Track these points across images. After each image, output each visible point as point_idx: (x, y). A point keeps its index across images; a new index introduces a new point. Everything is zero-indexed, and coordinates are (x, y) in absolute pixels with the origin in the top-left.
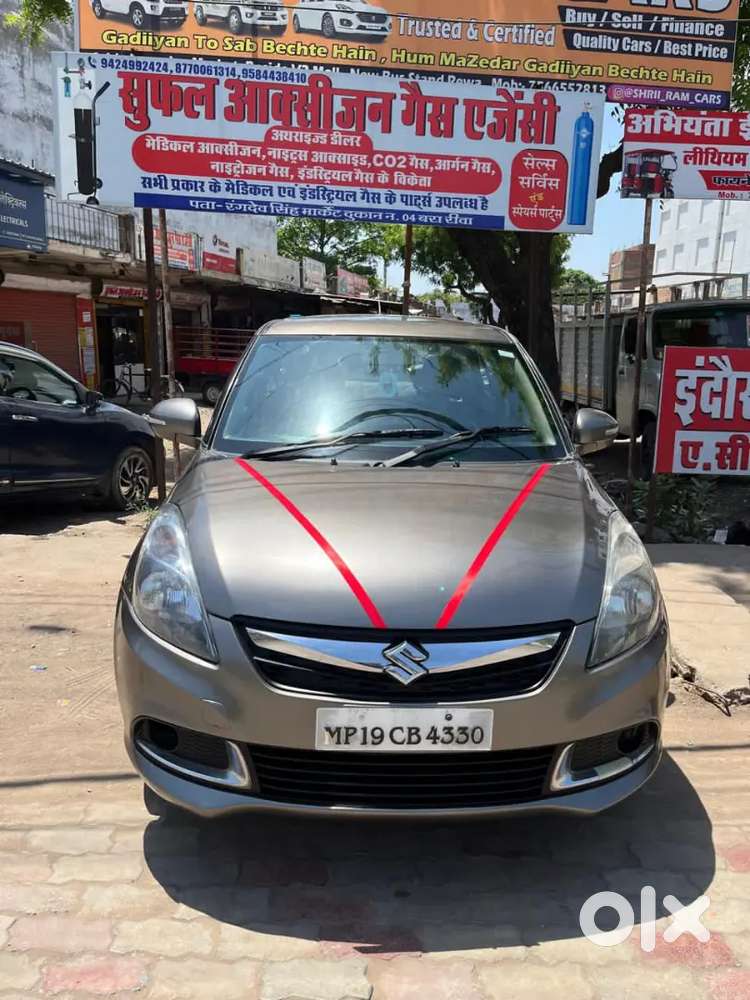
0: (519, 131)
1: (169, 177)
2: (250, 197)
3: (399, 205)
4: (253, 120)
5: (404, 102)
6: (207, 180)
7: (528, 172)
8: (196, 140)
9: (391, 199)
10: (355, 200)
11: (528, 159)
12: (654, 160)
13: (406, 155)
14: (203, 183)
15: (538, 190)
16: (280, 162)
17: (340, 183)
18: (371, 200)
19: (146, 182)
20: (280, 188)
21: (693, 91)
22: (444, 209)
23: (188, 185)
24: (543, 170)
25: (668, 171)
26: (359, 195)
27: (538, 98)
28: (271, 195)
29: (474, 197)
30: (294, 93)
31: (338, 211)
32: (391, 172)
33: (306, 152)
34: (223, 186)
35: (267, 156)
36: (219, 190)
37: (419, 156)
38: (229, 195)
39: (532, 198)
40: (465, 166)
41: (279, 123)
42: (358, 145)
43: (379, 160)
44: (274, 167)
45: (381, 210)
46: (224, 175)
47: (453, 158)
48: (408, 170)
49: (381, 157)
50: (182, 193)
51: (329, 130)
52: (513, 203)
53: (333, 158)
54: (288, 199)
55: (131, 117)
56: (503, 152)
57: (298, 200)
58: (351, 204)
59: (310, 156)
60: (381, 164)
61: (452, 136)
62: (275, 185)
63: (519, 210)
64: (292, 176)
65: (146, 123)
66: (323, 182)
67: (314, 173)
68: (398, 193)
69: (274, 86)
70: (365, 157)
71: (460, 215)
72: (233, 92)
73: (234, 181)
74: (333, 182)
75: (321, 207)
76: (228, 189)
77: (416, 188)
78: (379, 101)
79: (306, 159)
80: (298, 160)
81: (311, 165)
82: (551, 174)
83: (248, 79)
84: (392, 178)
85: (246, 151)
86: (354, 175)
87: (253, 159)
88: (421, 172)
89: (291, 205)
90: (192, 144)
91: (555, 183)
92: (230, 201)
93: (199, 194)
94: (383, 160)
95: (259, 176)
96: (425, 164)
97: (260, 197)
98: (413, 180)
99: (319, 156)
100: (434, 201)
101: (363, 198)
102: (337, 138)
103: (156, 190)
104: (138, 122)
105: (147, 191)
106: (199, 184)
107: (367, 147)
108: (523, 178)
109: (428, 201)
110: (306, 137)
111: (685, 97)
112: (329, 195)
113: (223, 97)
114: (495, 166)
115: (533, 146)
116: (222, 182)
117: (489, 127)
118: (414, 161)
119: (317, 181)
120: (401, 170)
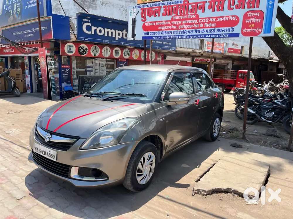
0: (246, 5)
1: (149, 32)
2: (167, 35)
3: (205, 33)
4: (169, 15)
5: (209, 3)
6: (157, 32)
7: (249, 18)
8: (156, 22)
9: (203, 31)
10: (193, 33)
11: (249, 14)
13: (209, 18)
15: (252, 23)
16: (174, 25)
17: (190, 28)
18: (197, 32)
19: (145, 34)
22: (219, 33)
23: (153, 33)
24: (255, 16)
26: (194, 31)
28: (172, 34)
29: (229, 28)
30: (179, 6)
31: (188, 36)
32: (204, 23)
33: (181, 21)
34: (161, 33)
35: (171, 24)
37: (212, 18)
38: (162, 35)
39: (250, 26)
40: (227, 19)
41: (175, 15)
42: (195, 17)
43: (200, 21)
44: (173, 26)
45: (200, 35)
46: (161, 30)
47: (223, 17)
48: (209, 22)
49: (201, 20)
50: (152, 35)
51: (187, 14)
52: (243, 28)
53: (188, 22)
54: (176, 34)
55: (143, 19)
56: (240, 13)
57: (178, 34)
58: (192, 34)
59: (182, 22)
60: (201, 22)
61: (223, 10)
62: (173, 31)
63: (245, 30)
64: (177, 28)
65: (146, 19)
67: (182, 27)
68: (205, 29)
69: (175, 5)
70: (197, 20)
71: (224, 34)
72: (164, 9)
73: (163, 31)
74: (188, 28)
75: (184, 36)
77: (211, 27)
78: (202, 4)
80: (179, 24)
81: (182, 24)
82: (258, 17)
83: (168, 5)
84: (204, 25)
85: (167, 23)
86: (193, 26)
87: (168, 25)
88: (213, 22)
89: (177, 36)
90: (155, 23)
91: (259, 20)
92: (162, 36)
93: (155, 35)
94: (202, 21)
95: (169, 29)
96: (214, 20)
97: (169, 35)
98: (210, 25)
99: (184, 22)
100: (216, 31)
102: (189, 16)
103: (147, 36)
104: (144, 20)
105: (145, 36)
106: (155, 33)
107: (197, 18)
108: (247, 20)
109: (214, 31)
110: (181, 17)
112: (186, 32)
113: (162, 11)
114: (237, 17)
115: (251, 9)
116: (161, 31)
117: (236, 6)
118: (211, 20)
119: (184, 29)
120: (207, 23)
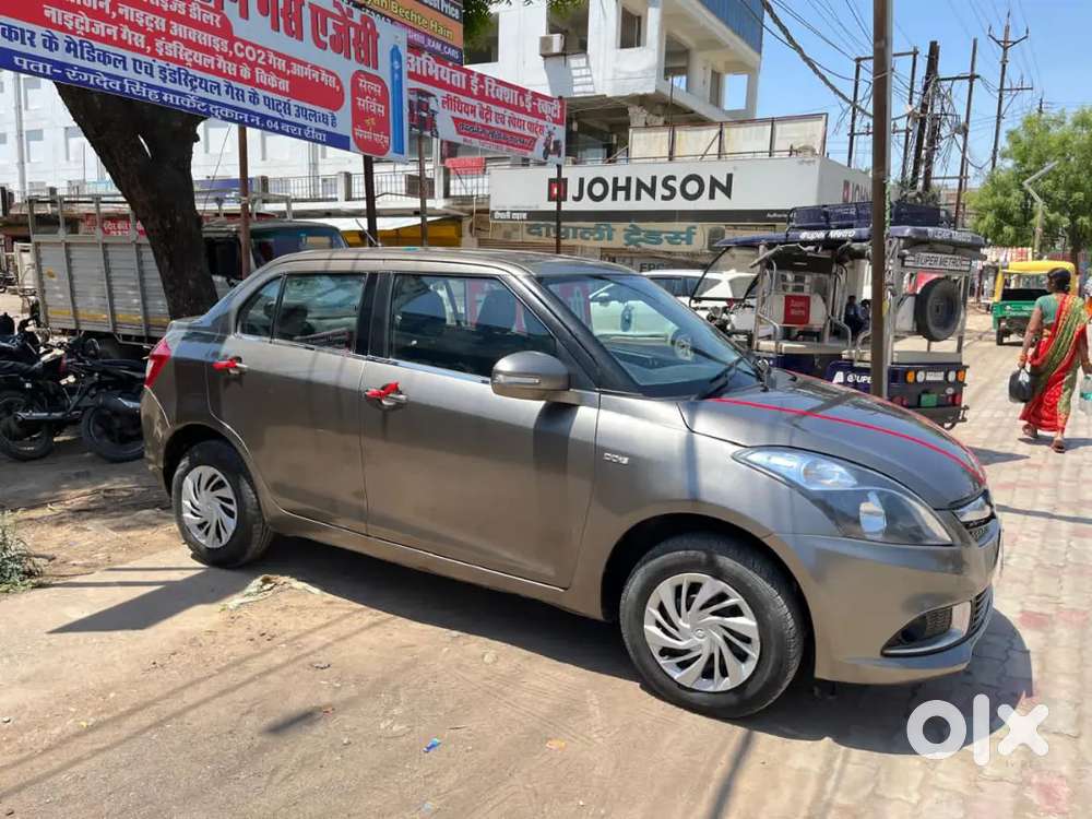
0: (353, 49)
2: (97, 66)
3: (262, 109)
6: (39, 30)
7: (363, 94)
9: (254, 98)
10: (219, 94)
11: (361, 81)
12: (425, 100)
13: (265, 50)
14: (33, 34)
15: (371, 114)
16: (134, 26)
17: (202, 69)
18: (235, 97)
20: (135, 61)
21: (442, 43)
22: (301, 121)
23: (10, 33)
24: (372, 95)
25: (434, 112)
26: (223, 88)
27: (365, 19)
28: (125, 68)
29: (325, 111)
31: (203, 104)
32: (253, 65)
33: (163, 20)
34: (62, 46)
35: (118, 15)
36: (57, 49)
37: (277, 54)
38: (69, 58)
39: (368, 121)
40: (316, 75)
42: (218, 25)
43: (240, 50)
44: (126, 32)
45: (247, 111)
46: (63, 28)
47: (305, 64)
48: (269, 69)
49: (242, 46)
50: (3, 42)
52: (355, 125)
53: (193, 34)
54: (147, 79)
56: (343, 68)
57: (157, 81)
58: (215, 97)
59: (168, 26)
60: (242, 55)
61: (302, 40)
62: (129, 55)
63: (360, 132)
64: (149, 49)
66: (183, 63)
67: (173, 49)
68: (261, 93)
70: (226, 42)
71: (316, 129)
73: (76, 39)
74: (195, 66)
75: (184, 95)
76: (68, 50)
77: (276, 90)
79: (164, 30)
80: (154, 28)
81: (170, 38)
82: (379, 100)
84: (253, 74)
85: (93, 2)
86: (216, 62)
87: (100, 15)
88: (279, 74)
89: (149, 86)
91: (381, 109)
92: (72, 67)
93: (27, 49)
94: (244, 51)
95: (107, 40)
96: (281, 65)
97: (110, 69)
98: (272, 80)
99: (178, 29)
100: (293, 110)
101: (227, 92)
102: (196, 11)
106: (28, 35)
107: (226, 30)
108: (360, 99)
109: (287, 108)
110: (164, 1)
111: (439, 47)
112: (191, 81)
114: (338, 82)
115: (363, 67)
116: (60, 36)
117: (331, 37)
118: (272, 59)
119: (177, 61)
120: (260, 66)
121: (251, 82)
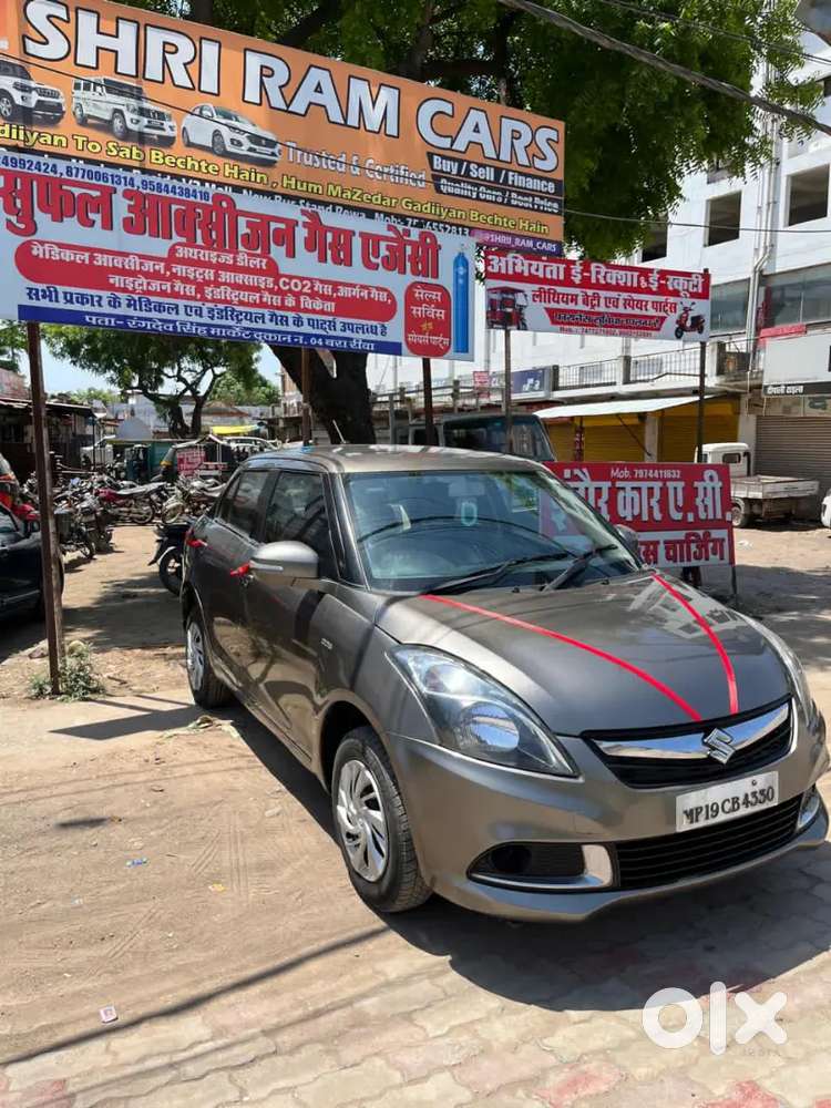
0: (408, 265)
1: (61, 289)
2: (153, 315)
3: (306, 329)
4: (155, 234)
5: (306, 230)
6: (105, 294)
7: (419, 303)
8: (91, 250)
9: (298, 322)
10: (263, 322)
11: (418, 291)
12: (510, 296)
13: (310, 280)
14: (100, 298)
15: (428, 319)
16: (186, 280)
17: (248, 305)
18: (279, 323)
19: (31, 293)
20: (186, 306)
21: (535, 239)
22: (348, 334)
23: (83, 299)
24: (430, 302)
25: (521, 307)
26: (267, 317)
27: (423, 236)
28: (177, 313)
29: (374, 323)
30: (198, 210)
31: (248, 332)
32: (297, 295)
33: (212, 271)
34: (124, 303)
35: (172, 273)
36: (120, 306)
37: (322, 282)
38: (131, 312)
39: (424, 326)
40: (365, 294)
41: (184, 240)
42: (264, 267)
43: (285, 284)
44: (179, 286)
45: (288, 333)
46: (125, 290)
47: (353, 286)
48: (313, 295)
49: (287, 280)
50: (76, 307)
51: (234, 251)
52: (408, 330)
53: (240, 278)
54: (197, 319)
55: (14, 219)
56: (397, 283)
57: (206, 320)
58: (260, 325)
59: (217, 275)
60: (287, 287)
61: (351, 265)
62: (181, 303)
63: (413, 337)
64: (199, 296)
65: (32, 228)
66: (230, 302)
67: (221, 293)
68: (305, 316)
69: (179, 202)
70: (272, 279)
71: (364, 341)
72: (132, 203)
73: (136, 297)
74: (241, 303)
75: (230, 327)
76: (129, 306)
77: (322, 312)
78: (282, 226)
79: (212, 278)
80: (204, 279)
81: (217, 284)
82: (438, 306)
83: (148, 191)
84: (298, 302)
85: (149, 266)
86: (261, 297)
87: (155, 275)
88: (325, 298)
89: (198, 324)
90: (87, 255)
91: (441, 314)
92: (132, 318)
93: (96, 309)
94: (289, 284)
95: (163, 293)
96: (328, 290)
97: (165, 315)
98: (318, 304)
99: (225, 276)
100: (339, 326)
101: (271, 320)
102: (243, 260)
103: (44, 303)
104: (22, 226)
105: (34, 303)
106: (96, 299)
107: (272, 270)
108: (415, 308)
109: (333, 325)
110: (213, 256)
111: (530, 244)
112: (237, 316)
113: (121, 208)
114: (390, 296)
115: (420, 279)
116: (123, 297)
117: (383, 258)
118: (318, 287)
119: (225, 301)
120: (305, 294)
121: (296, 309)
